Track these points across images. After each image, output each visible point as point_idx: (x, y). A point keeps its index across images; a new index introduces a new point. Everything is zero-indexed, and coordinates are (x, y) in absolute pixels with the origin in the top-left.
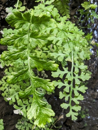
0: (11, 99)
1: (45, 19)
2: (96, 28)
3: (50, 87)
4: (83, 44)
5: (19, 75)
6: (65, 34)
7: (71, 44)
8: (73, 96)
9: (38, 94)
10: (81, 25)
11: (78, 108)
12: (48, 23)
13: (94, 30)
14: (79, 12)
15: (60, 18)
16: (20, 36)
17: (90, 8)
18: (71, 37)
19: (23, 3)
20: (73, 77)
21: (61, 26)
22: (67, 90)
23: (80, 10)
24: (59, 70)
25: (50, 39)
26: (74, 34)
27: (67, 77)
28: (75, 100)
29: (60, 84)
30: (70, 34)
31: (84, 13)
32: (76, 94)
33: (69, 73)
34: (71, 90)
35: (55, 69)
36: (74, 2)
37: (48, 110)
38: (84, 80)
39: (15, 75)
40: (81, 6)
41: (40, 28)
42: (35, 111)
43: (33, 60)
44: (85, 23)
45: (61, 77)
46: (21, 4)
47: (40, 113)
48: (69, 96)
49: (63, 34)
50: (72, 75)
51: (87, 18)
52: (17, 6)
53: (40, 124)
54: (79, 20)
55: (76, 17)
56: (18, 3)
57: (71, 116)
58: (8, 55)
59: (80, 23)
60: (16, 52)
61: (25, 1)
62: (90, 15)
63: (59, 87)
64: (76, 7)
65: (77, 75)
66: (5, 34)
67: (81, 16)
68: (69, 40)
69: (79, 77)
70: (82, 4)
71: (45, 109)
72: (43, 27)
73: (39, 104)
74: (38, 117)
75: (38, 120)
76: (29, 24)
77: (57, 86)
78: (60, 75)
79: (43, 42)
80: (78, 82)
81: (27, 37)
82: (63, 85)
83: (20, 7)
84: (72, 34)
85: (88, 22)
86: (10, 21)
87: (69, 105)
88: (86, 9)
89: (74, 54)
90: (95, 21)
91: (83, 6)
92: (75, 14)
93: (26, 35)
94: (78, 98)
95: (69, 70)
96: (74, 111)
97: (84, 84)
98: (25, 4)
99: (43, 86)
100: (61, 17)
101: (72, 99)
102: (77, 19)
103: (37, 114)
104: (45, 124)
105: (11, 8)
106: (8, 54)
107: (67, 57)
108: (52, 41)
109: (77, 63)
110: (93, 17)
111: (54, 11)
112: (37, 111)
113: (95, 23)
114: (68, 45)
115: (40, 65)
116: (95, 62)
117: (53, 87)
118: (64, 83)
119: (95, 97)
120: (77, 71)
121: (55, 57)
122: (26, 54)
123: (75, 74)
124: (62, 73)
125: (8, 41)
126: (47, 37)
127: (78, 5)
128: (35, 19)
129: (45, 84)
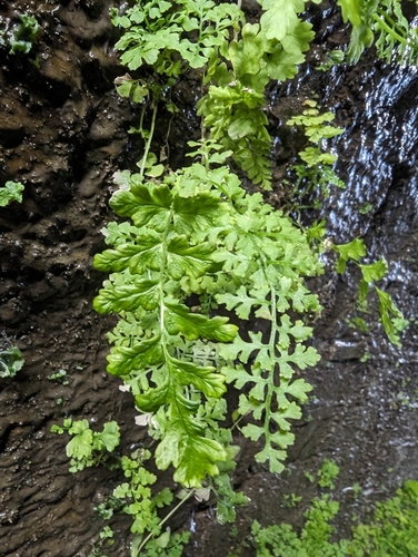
0: (131, 389)
1: (206, 203)
2: (334, 207)
3: (214, 386)
4: (301, 268)
5: (137, 354)
6: (255, 243)
7: (271, 270)
8: (274, 407)
9: (184, 402)
10: (298, 201)
11: (287, 440)
12: (215, 213)
13: (329, 210)
14: (294, 171)
15: (244, 197)
16: (143, 247)
17: (321, 162)
18: (271, 250)
19: (158, 157)
20: (274, 360)
21: (246, 222)
22: (257, 393)
23: (297, 167)
24: (238, 340)
25: (216, 257)
26: (278, 242)
27: (260, 358)
28: (278, 417)
29: (242, 378)
30: (270, 241)
31: (306, 174)
32: (282, 402)
33: (264, 349)
34: (270, 393)
35: (230, 339)
36: (282, 149)
37: (208, 443)
38: (303, 367)
39: (124, 355)
40: (299, 157)
41: (194, 225)
42: (177, 444)
43: (174, 314)
44: (308, 196)
45: (244, 359)
46: (154, 160)
47: (190, 451)
48: (262, 406)
49: (251, 244)
50: (272, 354)
51: (313, 185)
52: (142, 164)
53: (188, 477)
54: (295, 190)
55: (287, 183)
56: (145, 157)
57: (268, 461)
58: (110, 299)
59: (296, 195)
60: (130, 293)
61: (163, 152)
62: (319, 177)
63: (239, 386)
64: (286, 160)
65: (284, 354)
66: (113, 236)
67: (299, 181)
68: (265, 260)
69: (291, 358)
70: (300, 154)
71: (201, 440)
72: (202, 222)
73: (186, 428)
74: (184, 460)
75: (185, 469)
76: (168, 213)
77: (234, 382)
78: (240, 352)
79: (200, 265)
80: (287, 372)
81: (161, 250)
82: (248, 378)
83: (149, 166)
84: (275, 243)
85: (315, 194)
86: (120, 207)
87: (265, 430)
88: (309, 166)
89: (277, 297)
90: (332, 191)
91: (304, 159)
92: (285, 177)
93: (159, 245)
94: (287, 415)
95: (265, 340)
96: (275, 446)
97: (302, 376)
98: (163, 158)
99: (197, 382)
100: (247, 196)
101: (270, 415)
102: (290, 187)
103: (183, 454)
104: (201, 477)
105: (127, 173)
106: (110, 296)
107: (260, 306)
108: (222, 264)
109: (285, 319)
110: (327, 182)
111: (230, 184)
112: (180, 445)
113: (331, 195)
114: (262, 274)
115: (190, 325)
116: (330, 282)
117: (224, 387)
118: (251, 374)
119: (331, 358)
120: (284, 341)
121: (229, 308)
122: (156, 297)
123: (279, 349)
124: (248, 348)
125: (113, 260)
126: (209, 252)
127: (292, 156)
128: (182, 204)
129: (202, 377)
